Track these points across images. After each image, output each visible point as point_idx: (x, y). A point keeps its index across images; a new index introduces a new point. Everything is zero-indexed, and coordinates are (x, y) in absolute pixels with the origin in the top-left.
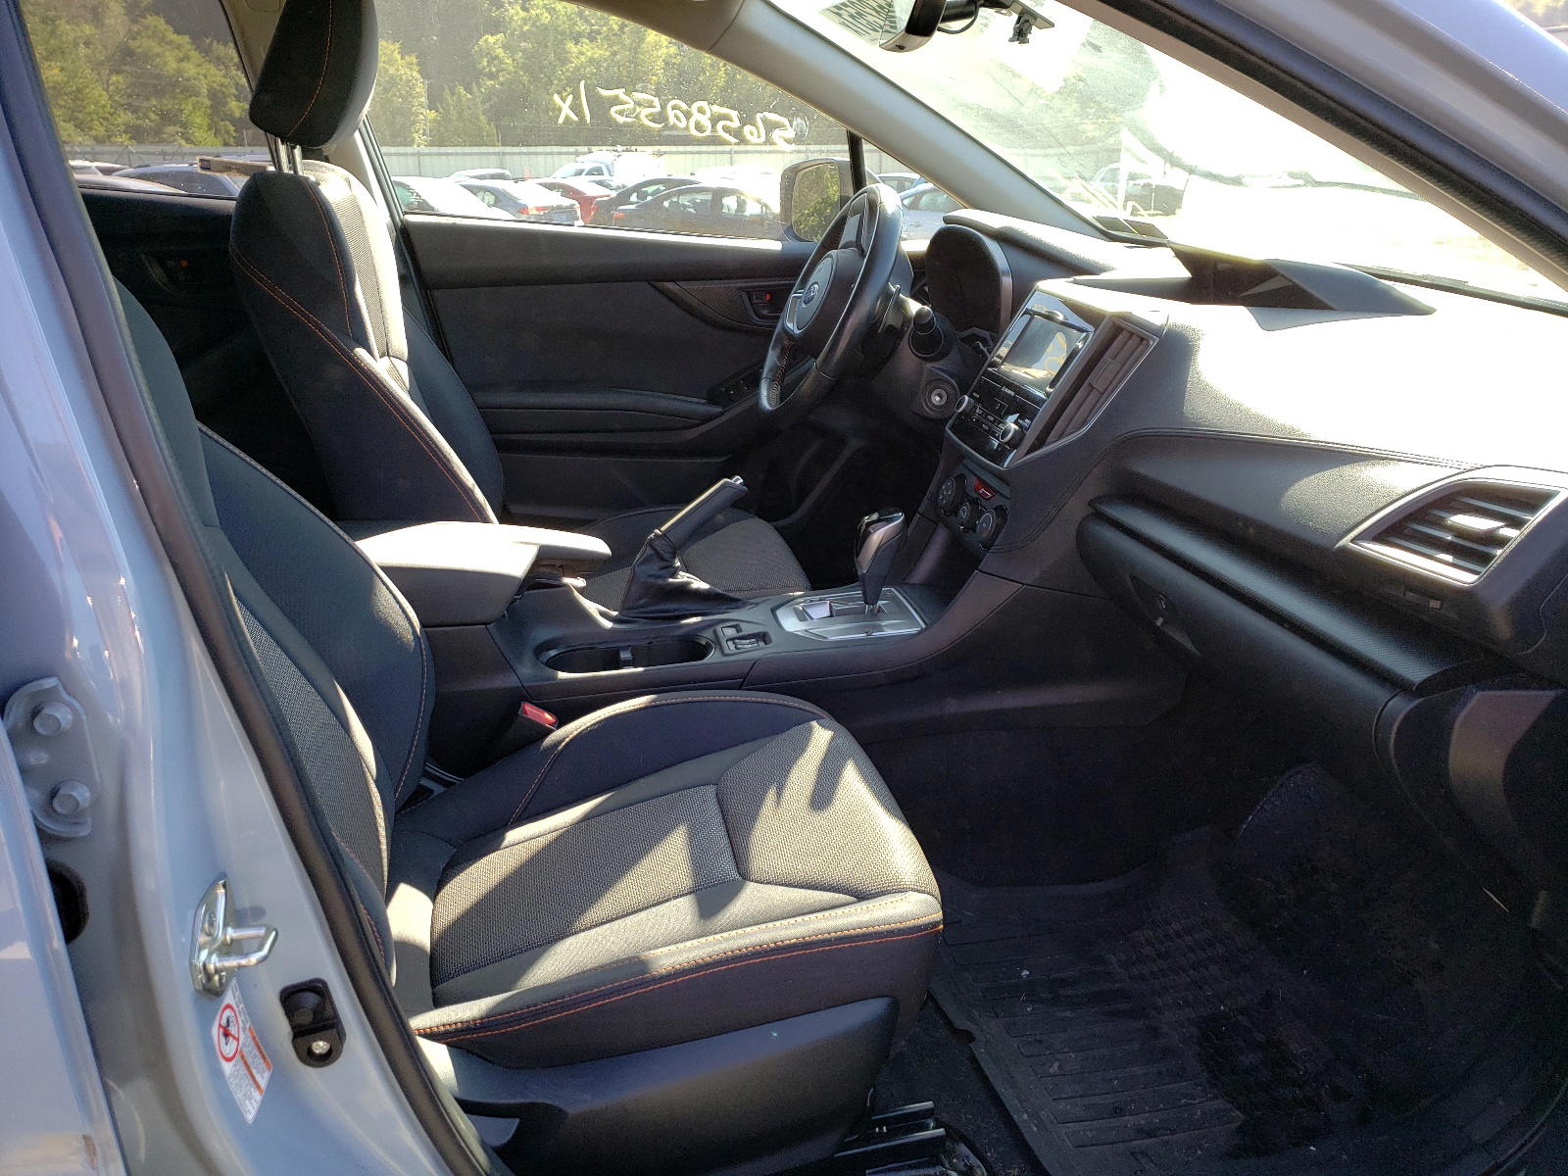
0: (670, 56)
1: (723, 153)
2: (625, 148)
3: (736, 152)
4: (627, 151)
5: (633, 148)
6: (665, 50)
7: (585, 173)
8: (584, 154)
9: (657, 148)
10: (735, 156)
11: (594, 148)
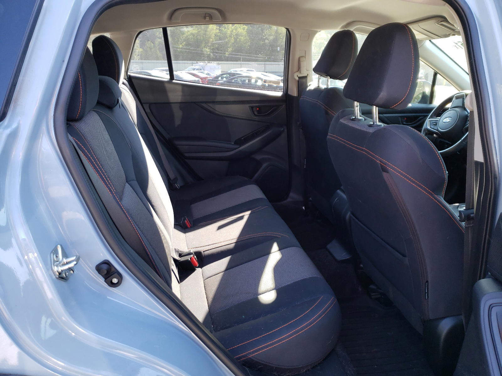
0: (217, 33)
1: (238, 64)
2: (208, 62)
3: (243, 64)
4: (209, 63)
5: (211, 62)
6: (215, 31)
7: (196, 69)
8: (195, 63)
9: (218, 62)
10: (242, 65)
11: (198, 62)
